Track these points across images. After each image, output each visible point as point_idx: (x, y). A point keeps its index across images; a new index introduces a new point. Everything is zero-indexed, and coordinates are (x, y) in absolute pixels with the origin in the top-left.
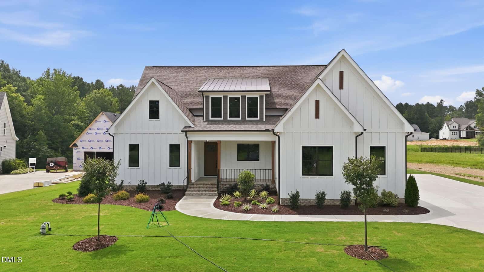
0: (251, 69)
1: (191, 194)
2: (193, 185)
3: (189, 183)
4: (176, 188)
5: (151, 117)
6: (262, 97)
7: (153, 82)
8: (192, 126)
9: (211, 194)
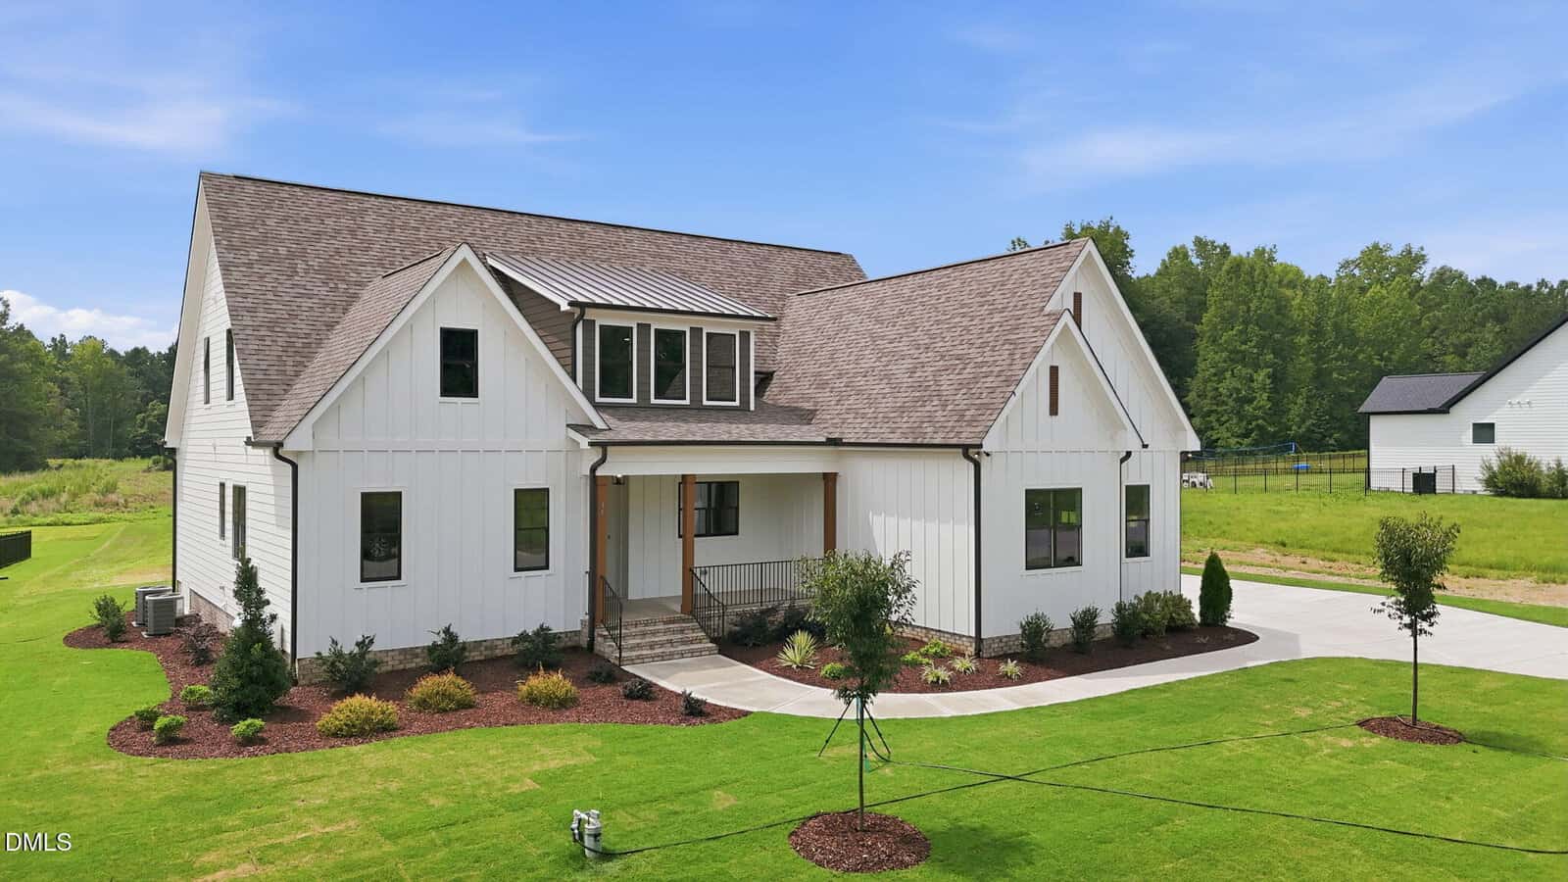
0: (600, 232)
1: (638, 657)
5: (448, 390)
6: (745, 336)
7: (465, 260)
8: (599, 427)
9: (697, 650)
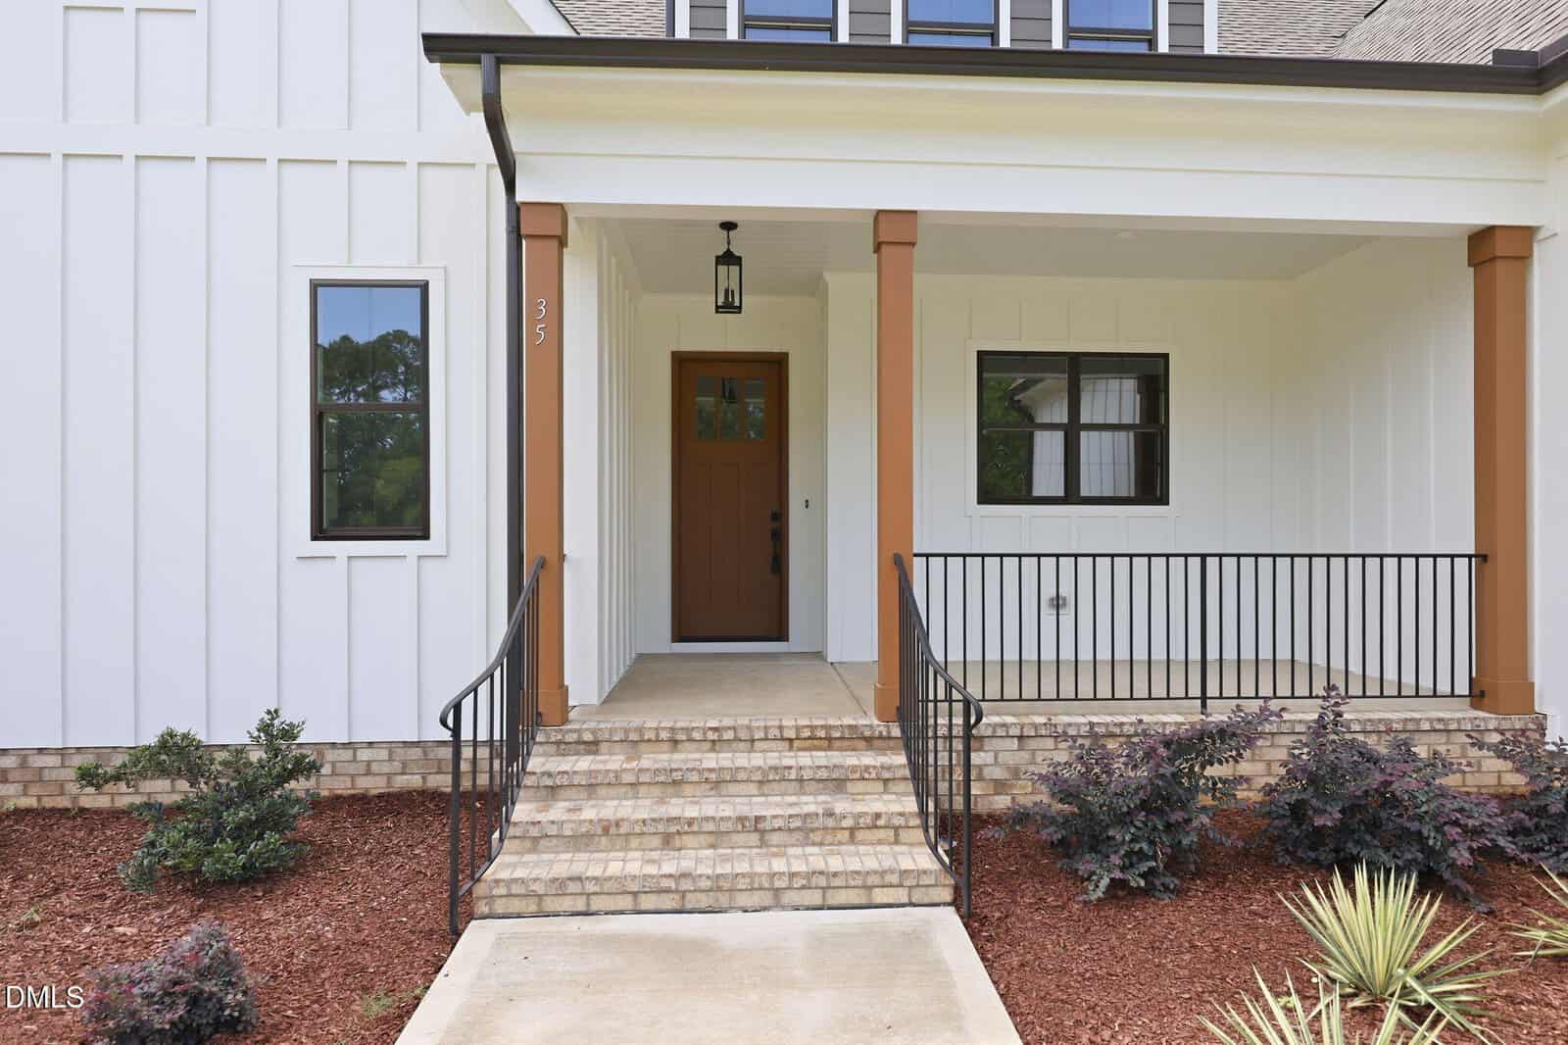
2: (592, 747)
3: (538, 720)
4: (389, 776)
